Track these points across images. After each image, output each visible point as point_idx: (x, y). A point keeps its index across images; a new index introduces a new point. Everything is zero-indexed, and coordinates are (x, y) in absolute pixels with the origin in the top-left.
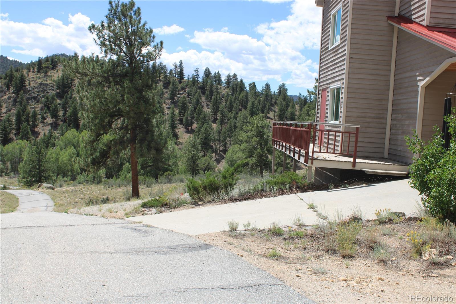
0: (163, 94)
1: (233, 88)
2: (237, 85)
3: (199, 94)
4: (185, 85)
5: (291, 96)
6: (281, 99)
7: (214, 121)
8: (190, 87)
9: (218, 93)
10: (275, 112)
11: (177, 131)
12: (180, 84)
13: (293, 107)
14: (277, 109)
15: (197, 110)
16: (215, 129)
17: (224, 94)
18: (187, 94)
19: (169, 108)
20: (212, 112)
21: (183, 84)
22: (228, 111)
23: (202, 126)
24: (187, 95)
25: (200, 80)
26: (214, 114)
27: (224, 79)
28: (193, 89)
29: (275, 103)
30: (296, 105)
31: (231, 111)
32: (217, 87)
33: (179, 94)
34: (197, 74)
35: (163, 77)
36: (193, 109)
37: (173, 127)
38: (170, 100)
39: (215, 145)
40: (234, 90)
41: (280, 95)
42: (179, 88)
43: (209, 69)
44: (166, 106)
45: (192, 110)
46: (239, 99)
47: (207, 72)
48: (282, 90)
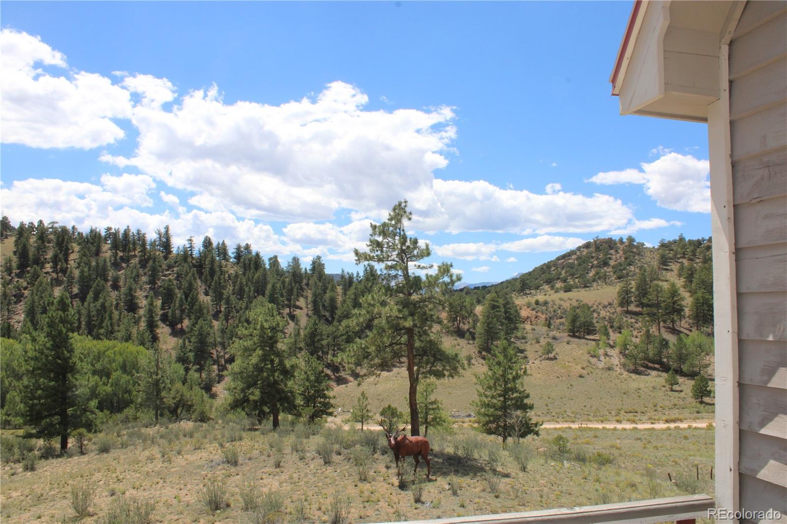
0: (138, 276)
1: (245, 264)
2: (250, 260)
3: (193, 275)
4: (173, 262)
5: (329, 275)
6: (316, 279)
7: (216, 316)
8: (180, 264)
9: (222, 273)
10: (306, 298)
11: (158, 331)
12: (165, 260)
13: (333, 289)
14: (309, 294)
15: (189, 299)
16: (216, 328)
17: (232, 274)
18: (176, 275)
19: (146, 297)
20: (212, 301)
21: (171, 260)
22: (238, 299)
23: (196, 323)
24: (176, 277)
25: (196, 254)
26: (217, 304)
27: (231, 252)
28: (183, 266)
29: (307, 284)
30: (338, 287)
31: (241, 299)
32: (220, 263)
33: (163, 276)
34: (191, 246)
35: (139, 250)
36: (183, 297)
37: (152, 326)
38: (149, 285)
39: (217, 351)
40: (246, 267)
41: (314, 273)
42: (164, 267)
43: (209, 238)
44: (144, 295)
45: (181, 298)
46: (254, 281)
47: (207, 243)
48: (317, 266)
